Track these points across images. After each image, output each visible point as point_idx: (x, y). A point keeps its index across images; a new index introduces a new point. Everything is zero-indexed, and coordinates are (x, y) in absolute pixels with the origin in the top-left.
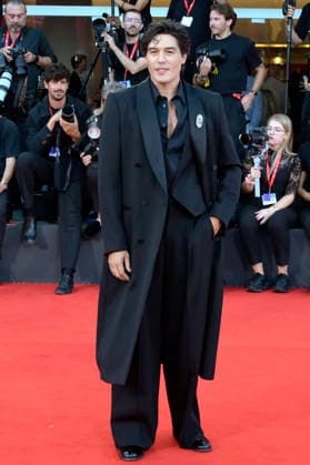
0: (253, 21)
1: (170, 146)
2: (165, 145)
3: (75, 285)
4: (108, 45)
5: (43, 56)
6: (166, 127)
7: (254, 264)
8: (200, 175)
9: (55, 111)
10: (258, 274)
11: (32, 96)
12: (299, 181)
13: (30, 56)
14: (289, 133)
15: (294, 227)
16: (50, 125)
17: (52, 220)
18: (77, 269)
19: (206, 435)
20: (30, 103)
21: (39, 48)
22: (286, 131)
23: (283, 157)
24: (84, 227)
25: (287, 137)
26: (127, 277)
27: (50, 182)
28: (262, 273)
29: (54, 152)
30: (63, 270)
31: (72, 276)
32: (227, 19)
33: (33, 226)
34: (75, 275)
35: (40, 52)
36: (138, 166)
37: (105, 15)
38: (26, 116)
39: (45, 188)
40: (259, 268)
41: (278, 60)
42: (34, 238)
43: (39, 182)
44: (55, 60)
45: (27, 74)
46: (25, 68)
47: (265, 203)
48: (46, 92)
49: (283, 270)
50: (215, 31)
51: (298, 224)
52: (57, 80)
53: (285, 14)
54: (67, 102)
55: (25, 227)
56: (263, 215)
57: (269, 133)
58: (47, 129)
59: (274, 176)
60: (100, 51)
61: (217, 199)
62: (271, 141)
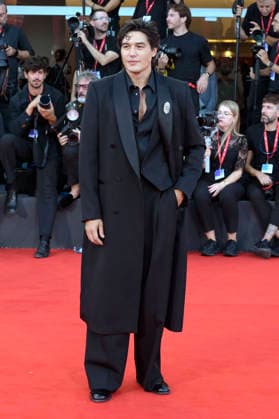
0: (206, 19)
1: (140, 130)
2: (136, 129)
3: (52, 250)
4: (80, 40)
5: (22, 49)
6: (138, 113)
7: (207, 231)
8: (166, 154)
9: (34, 97)
10: (211, 240)
11: (13, 85)
12: (246, 160)
13: (11, 51)
14: (237, 117)
15: (242, 199)
16: (29, 111)
17: (31, 193)
18: (53, 235)
19: (165, 380)
20: (11, 91)
21: (19, 44)
22: (234, 115)
23: (232, 138)
24: (59, 199)
25: (235, 120)
26: (100, 242)
27: (30, 160)
28: (214, 239)
29: (33, 133)
30: (41, 237)
31: (48, 242)
32: (181, 16)
33: (14, 198)
34: (51, 241)
35: (20, 46)
36: (113, 146)
37: (78, 14)
38: (8, 102)
39: (25, 165)
40: (211, 235)
41: (228, 54)
42: (15, 208)
43: (19, 160)
44: (32, 53)
45: (8, 66)
46: (7, 61)
47: (217, 178)
48: (25, 81)
49: (233, 237)
50: (170, 26)
51: (245, 197)
52: (34, 71)
53: (234, 13)
54: (44, 90)
55: (8, 199)
56: (215, 188)
57: (219, 116)
58: (26, 114)
59: (224, 155)
60: (73, 45)
61: (182, 175)
62: (220, 124)
